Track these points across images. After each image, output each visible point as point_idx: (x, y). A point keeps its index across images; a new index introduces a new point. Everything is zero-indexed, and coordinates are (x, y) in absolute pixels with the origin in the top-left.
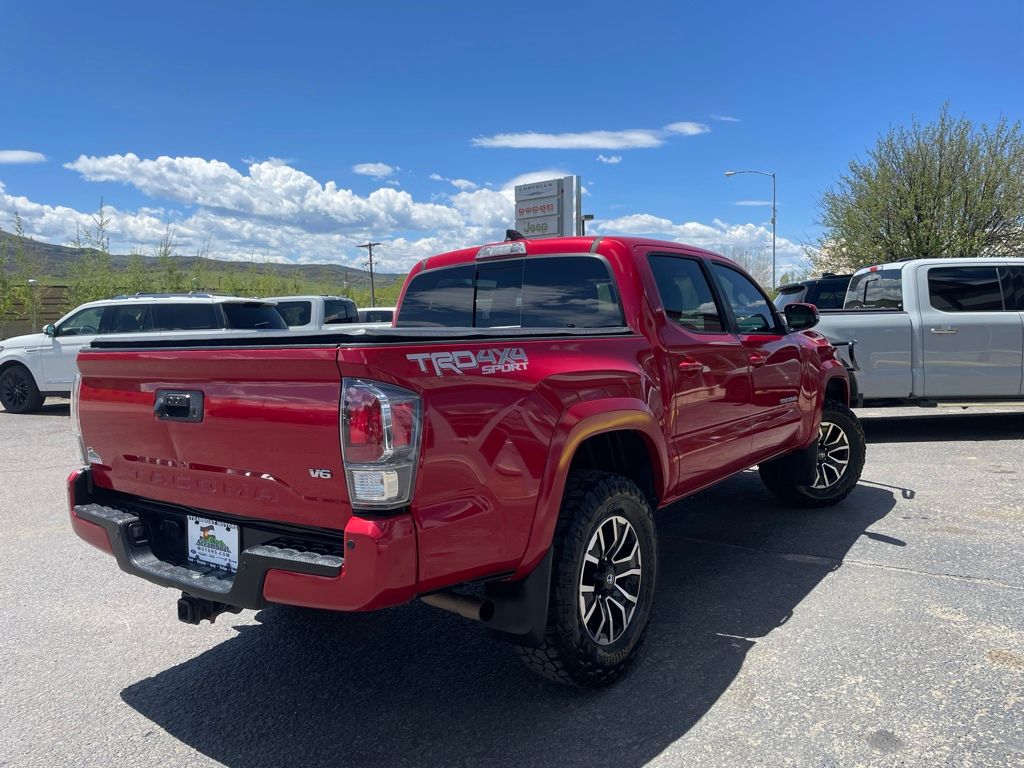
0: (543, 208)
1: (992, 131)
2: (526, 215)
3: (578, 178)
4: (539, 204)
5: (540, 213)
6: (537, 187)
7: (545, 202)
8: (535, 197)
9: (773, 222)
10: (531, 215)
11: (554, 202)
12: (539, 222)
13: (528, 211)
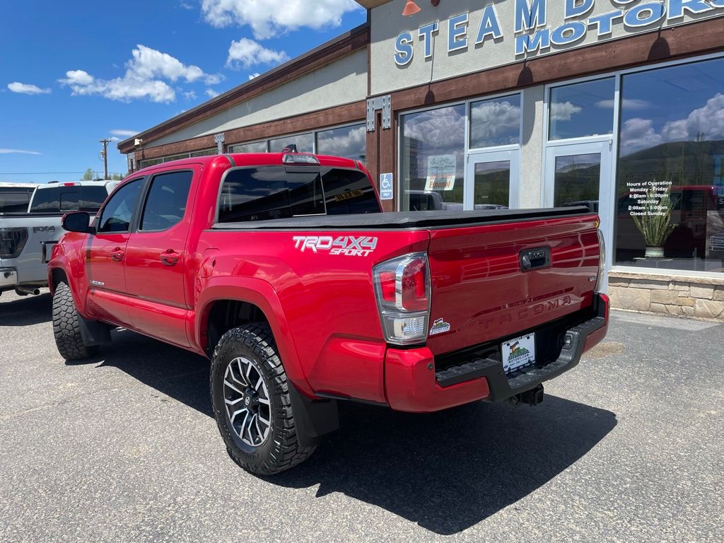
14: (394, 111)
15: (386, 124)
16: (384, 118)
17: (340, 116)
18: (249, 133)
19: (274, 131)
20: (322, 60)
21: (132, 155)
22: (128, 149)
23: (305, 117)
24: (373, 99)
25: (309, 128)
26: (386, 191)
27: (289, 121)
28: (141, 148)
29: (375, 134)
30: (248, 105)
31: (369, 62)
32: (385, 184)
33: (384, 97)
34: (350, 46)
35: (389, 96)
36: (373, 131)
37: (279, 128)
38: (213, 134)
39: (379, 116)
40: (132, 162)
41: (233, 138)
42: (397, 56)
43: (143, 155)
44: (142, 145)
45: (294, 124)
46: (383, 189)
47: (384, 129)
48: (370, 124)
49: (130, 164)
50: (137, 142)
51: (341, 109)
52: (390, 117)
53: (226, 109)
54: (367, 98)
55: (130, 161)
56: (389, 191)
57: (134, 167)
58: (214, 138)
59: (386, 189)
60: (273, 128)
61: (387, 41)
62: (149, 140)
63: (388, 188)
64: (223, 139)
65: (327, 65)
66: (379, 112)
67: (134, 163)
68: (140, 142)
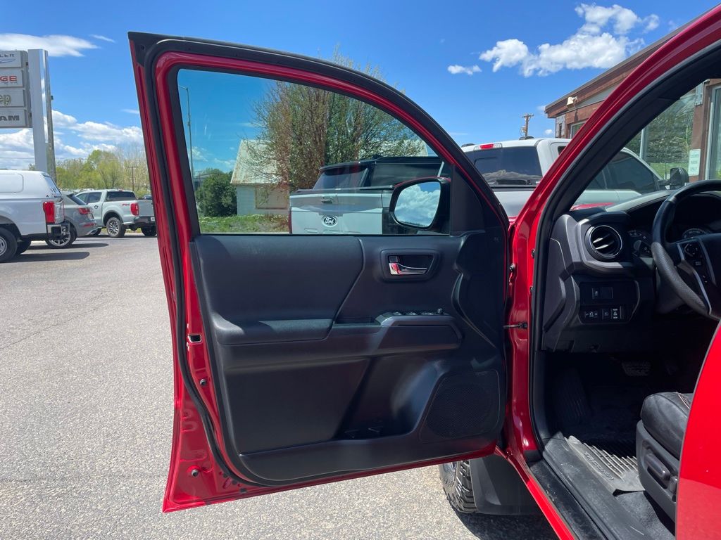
5: (1, 84)
7: (8, 73)
12: (2, 93)
21: (562, 119)
22: (558, 111)
28: (574, 108)
40: (561, 127)
43: (576, 117)
44: (577, 104)
49: (558, 130)
50: (570, 101)
55: (558, 126)
57: (563, 133)
62: (586, 96)
67: (563, 128)
68: (574, 100)
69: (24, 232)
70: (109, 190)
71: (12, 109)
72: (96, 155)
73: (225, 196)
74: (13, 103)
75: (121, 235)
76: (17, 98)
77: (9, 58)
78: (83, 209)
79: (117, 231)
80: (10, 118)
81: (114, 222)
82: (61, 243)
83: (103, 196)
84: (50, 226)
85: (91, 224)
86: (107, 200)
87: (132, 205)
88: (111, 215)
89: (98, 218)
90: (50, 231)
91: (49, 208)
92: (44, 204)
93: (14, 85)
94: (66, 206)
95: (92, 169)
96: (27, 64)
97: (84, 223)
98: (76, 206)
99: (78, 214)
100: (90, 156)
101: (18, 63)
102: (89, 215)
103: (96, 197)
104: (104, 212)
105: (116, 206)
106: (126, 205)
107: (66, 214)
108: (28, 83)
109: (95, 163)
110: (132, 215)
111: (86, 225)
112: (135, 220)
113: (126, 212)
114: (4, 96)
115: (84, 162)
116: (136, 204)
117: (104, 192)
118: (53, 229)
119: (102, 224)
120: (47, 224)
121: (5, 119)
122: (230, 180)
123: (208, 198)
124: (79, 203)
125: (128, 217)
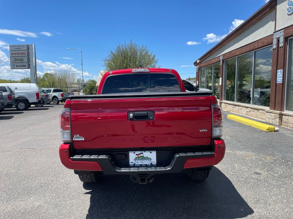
0: (21, 54)
1: (141, 47)
2: (14, 55)
3: (35, 45)
4: (20, 52)
5: (20, 55)
6: (19, 46)
7: (23, 52)
8: (18, 49)
9: (82, 64)
10: (17, 55)
11: (26, 52)
12: (21, 58)
13: (15, 54)
14: (285, 38)
15: (281, 45)
16: (280, 41)
17: (263, 43)
18: (231, 54)
19: (239, 52)
20: (257, 17)
21: (197, 66)
22: (196, 64)
23: (250, 45)
24: (276, 33)
25: (251, 50)
26: (279, 79)
27: (244, 47)
28: (199, 64)
29: (277, 50)
30: (232, 42)
31: (276, 15)
32: (279, 75)
33: (281, 31)
34: (269, 9)
35: (283, 30)
36: (275, 49)
37: (240, 51)
38: (219, 56)
39: (278, 41)
41: (225, 57)
42: (288, 9)
43: (200, 66)
45: (246, 48)
46: (278, 78)
47: (280, 47)
48: (275, 45)
49: (197, 70)
50: (198, 61)
51: (264, 39)
52: (283, 41)
53: (224, 45)
54: (274, 33)
56: (281, 78)
58: (220, 58)
59: (279, 78)
60: (239, 51)
61: (284, 3)
62: (202, 60)
63: (280, 77)
64: (222, 58)
65: (260, 19)
66: (278, 39)
68: (199, 61)
69: (30, 102)
70: (54, 89)
71: (24, 63)
72: (47, 75)
73: (94, 90)
74: (24, 61)
75: (58, 104)
76: (25, 59)
77: (23, 47)
78: (47, 95)
79: (56, 102)
80: (23, 66)
81: (55, 99)
82: (40, 105)
83: (52, 91)
84: (38, 100)
85: (49, 100)
86: (53, 92)
87: (62, 94)
88: (55, 97)
89: (51, 98)
90: (38, 101)
91: (38, 95)
92: (36, 93)
93: (25, 55)
94: (42, 94)
95: (44, 80)
96: (29, 49)
97: (47, 99)
98: (44, 94)
99: (45, 96)
100: (44, 75)
101: (26, 48)
102: (48, 97)
103: (50, 91)
104: (52, 96)
105: (56, 94)
106: (60, 94)
107: (42, 97)
108: (29, 54)
109: (46, 78)
110: (61, 97)
111: (47, 100)
112: (62, 99)
113: (60, 96)
114: (21, 59)
115: (41, 77)
116: (63, 94)
117: (52, 89)
118: (39, 101)
119: (51, 100)
120: (37, 99)
121: (21, 66)
122: (96, 85)
123: (88, 91)
124: (45, 93)
125: (60, 98)
